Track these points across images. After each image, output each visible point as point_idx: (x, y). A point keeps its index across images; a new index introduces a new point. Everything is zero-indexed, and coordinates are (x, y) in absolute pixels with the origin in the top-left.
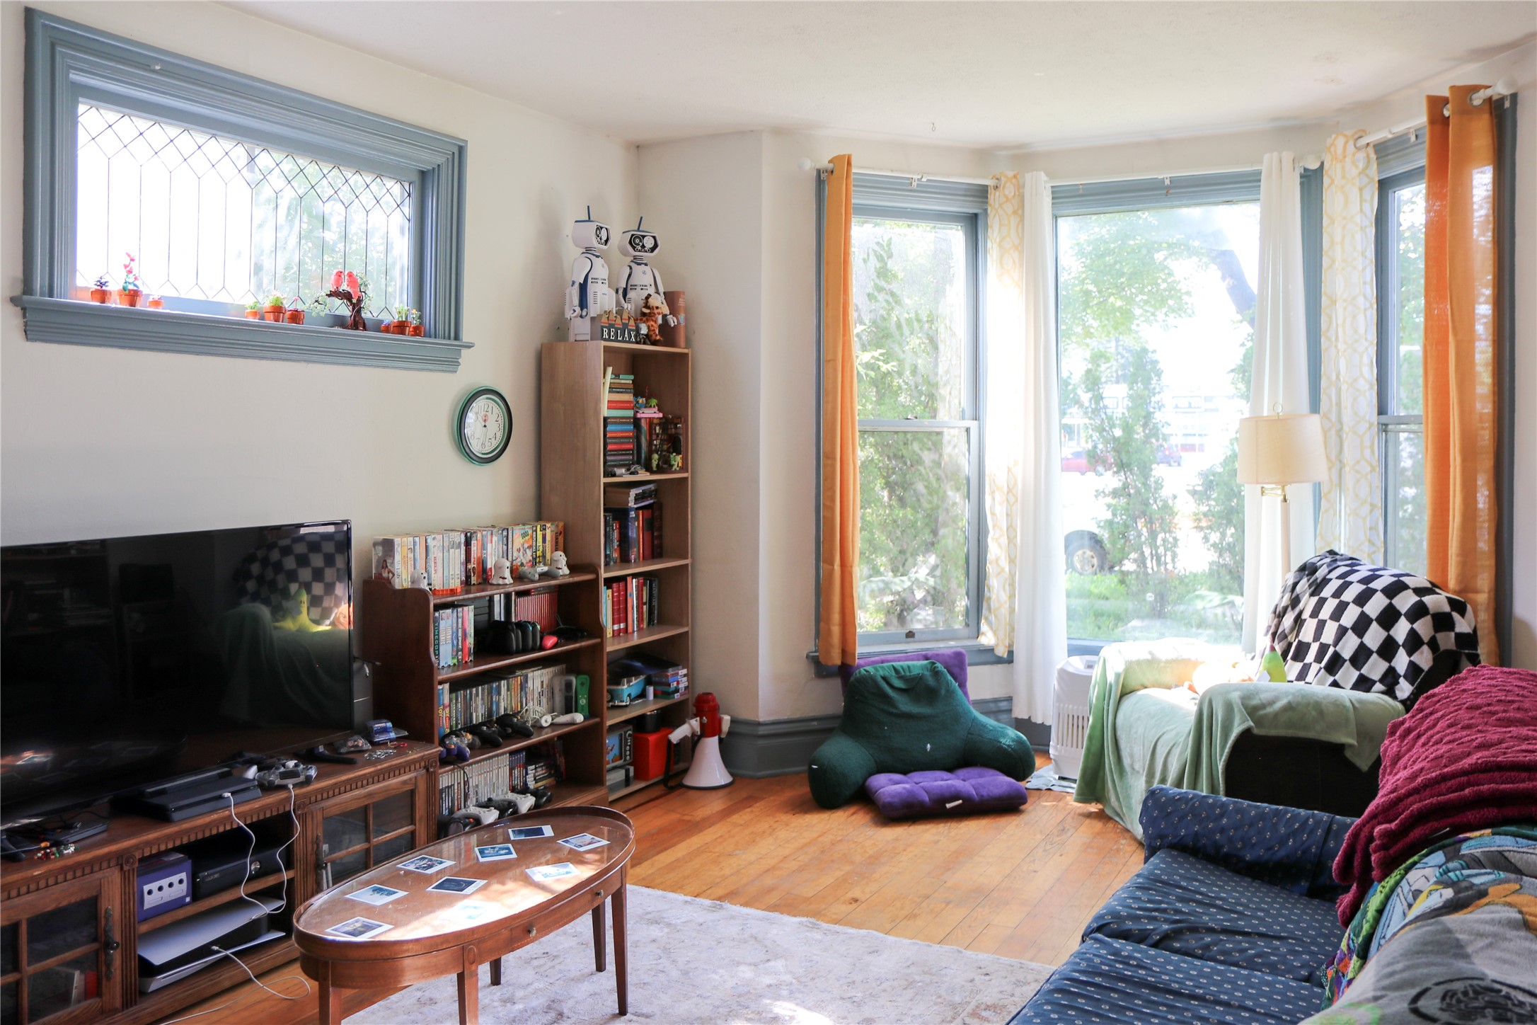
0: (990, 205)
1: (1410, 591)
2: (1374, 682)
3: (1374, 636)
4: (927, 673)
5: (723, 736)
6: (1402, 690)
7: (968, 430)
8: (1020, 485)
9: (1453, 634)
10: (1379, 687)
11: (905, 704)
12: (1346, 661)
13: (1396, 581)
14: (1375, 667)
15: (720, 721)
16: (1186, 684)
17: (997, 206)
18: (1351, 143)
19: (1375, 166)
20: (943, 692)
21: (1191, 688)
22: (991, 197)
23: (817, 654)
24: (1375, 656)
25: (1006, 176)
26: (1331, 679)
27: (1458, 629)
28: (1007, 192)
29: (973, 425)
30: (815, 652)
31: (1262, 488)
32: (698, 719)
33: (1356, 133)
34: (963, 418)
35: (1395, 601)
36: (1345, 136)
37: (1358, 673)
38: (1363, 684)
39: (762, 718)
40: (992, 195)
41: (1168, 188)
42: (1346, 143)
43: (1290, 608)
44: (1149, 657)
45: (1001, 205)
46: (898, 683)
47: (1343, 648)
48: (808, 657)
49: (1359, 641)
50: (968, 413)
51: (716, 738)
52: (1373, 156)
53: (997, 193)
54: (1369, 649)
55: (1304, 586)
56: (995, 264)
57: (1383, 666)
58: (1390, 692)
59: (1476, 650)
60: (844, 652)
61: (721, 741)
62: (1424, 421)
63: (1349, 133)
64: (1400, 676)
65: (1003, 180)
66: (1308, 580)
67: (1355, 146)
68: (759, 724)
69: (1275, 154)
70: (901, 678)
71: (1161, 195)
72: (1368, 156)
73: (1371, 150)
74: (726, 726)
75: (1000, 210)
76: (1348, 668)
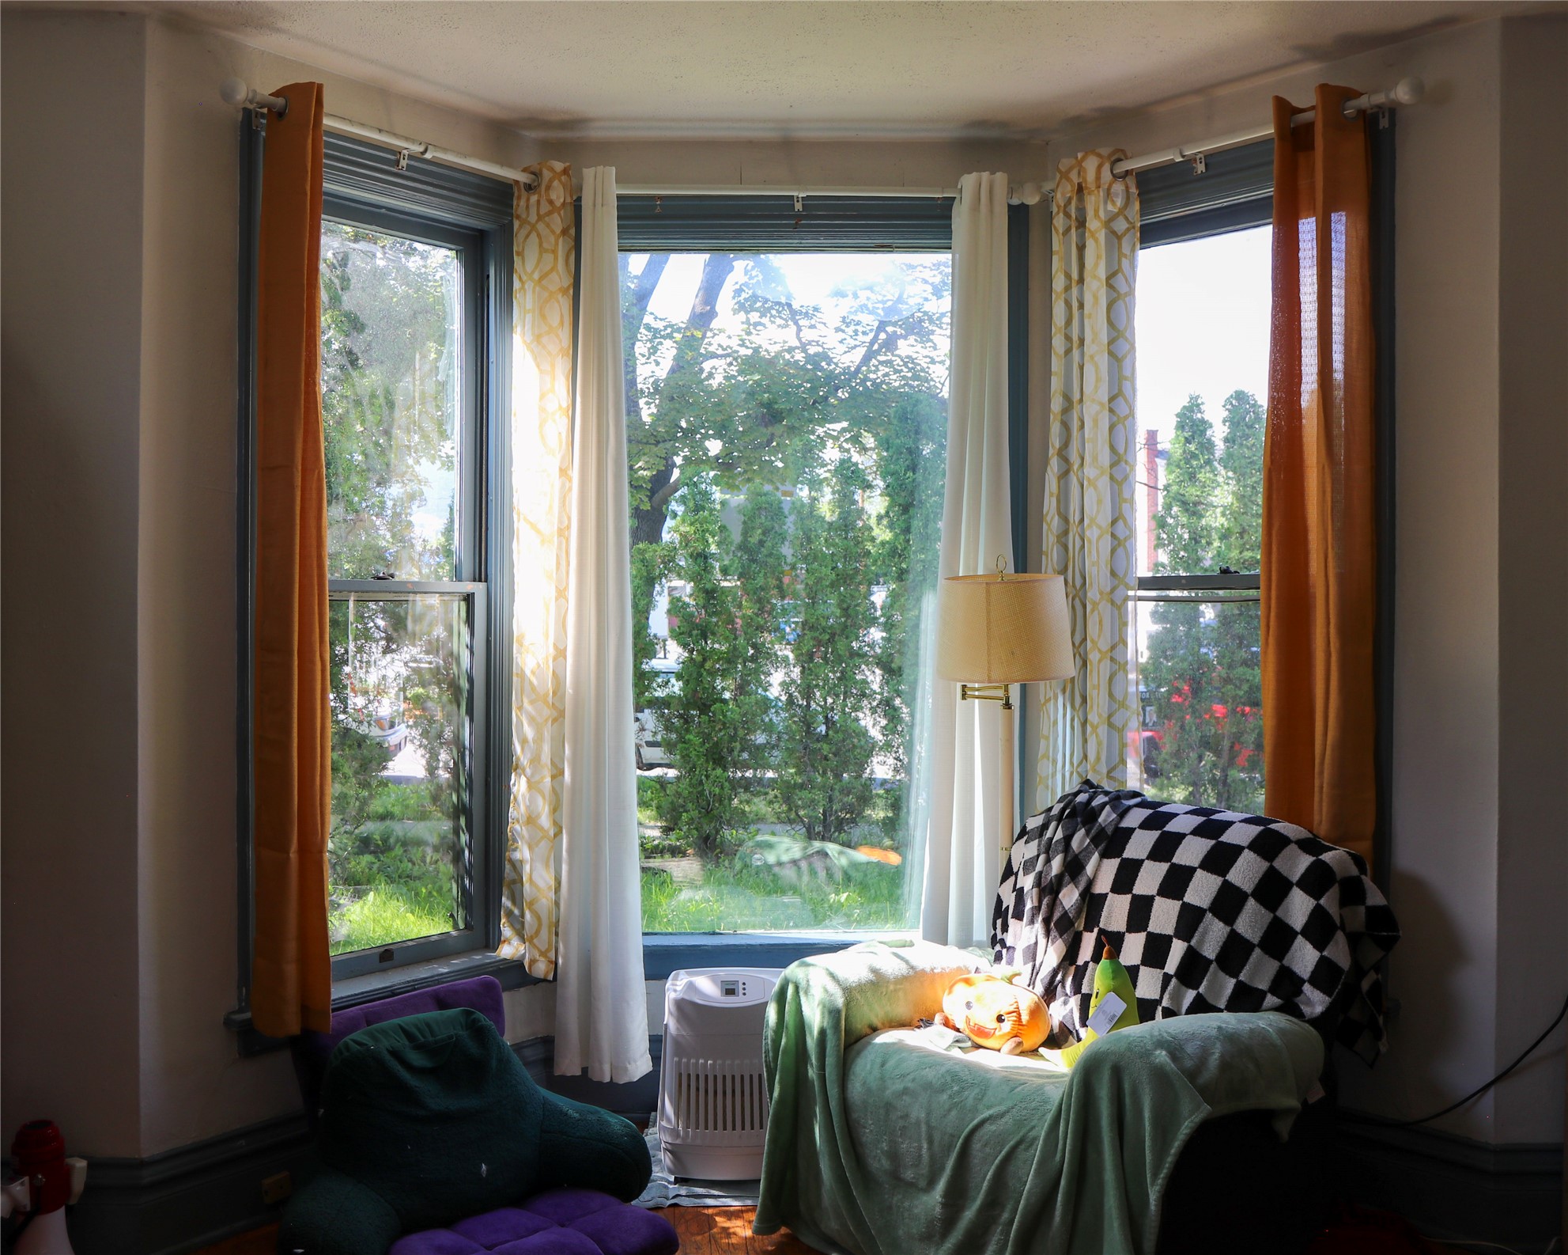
0: (518, 217)
1: (1293, 847)
2: (1262, 995)
3: (1250, 922)
4: (463, 1033)
5: (73, 1201)
6: (1309, 1003)
7: (469, 599)
8: (569, 690)
9: (1362, 909)
10: (1271, 1000)
11: (434, 1097)
12: (1210, 962)
13: (1263, 830)
14: (1260, 971)
15: (67, 1173)
16: (938, 1019)
17: (533, 218)
18: (1107, 167)
19: (1137, 206)
20: (494, 1063)
21: (947, 1023)
22: (520, 204)
23: (248, 1015)
24: (1257, 952)
25: (552, 169)
26: (1190, 995)
27: (1370, 902)
28: (553, 196)
29: (478, 589)
30: (241, 1011)
31: (964, 687)
32: (26, 1179)
33: (1114, 153)
34: (459, 579)
35: (1277, 864)
36: (1099, 155)
37: (1234, 981)
38: (1245, 999)
39: (149, 1148)
40: (523, 203)
41: (799, 217)
42: (1099, 167)
43: (1067, 878)
44: (871, 976)
45: (540, 218)
46: (417, 1059)
47: (1201, 942)
48: (228, 1022)
49: (1228, 929)
50: (467, 569)
51: (61, 1212)
52: (1134, 190)
53: (534, 198)
54: (1247, 941)
55: (1082, 841)
56: (529, 317)
57: (1272, 967)
58: (1290, 1007)
59: (1398, 931)
60: (305, 1010)
61: (70, 1212)
62: (1262, 584)
63: (1105, 151)
64: (1303, 981)
65: (547, 174)
66: (1088, 833)
67: (1112, 172)
68: (142, 1164)
69: (985, 175)
70: (420, 1047)
71: (786, 225)
72: (1127, 188)
73: (1131, 182)
74: (78, 1183)
75: (541, 226)
76: (1215, 974)
